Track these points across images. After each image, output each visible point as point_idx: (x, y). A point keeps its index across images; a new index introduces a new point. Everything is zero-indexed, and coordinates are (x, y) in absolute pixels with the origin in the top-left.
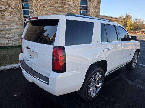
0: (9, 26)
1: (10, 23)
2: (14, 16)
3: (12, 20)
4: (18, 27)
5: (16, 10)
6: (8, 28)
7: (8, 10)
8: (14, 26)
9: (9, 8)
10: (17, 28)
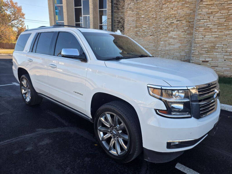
0: (169, 44)
1: (171, 41)
2: (179, 31)
3: (175, 37)
4: (181, 45)
5: (184, 22)
6: (167, 48)
7: (173, 24)
8: (175, 45)
9: (175, 21)
10: (179, 47)
